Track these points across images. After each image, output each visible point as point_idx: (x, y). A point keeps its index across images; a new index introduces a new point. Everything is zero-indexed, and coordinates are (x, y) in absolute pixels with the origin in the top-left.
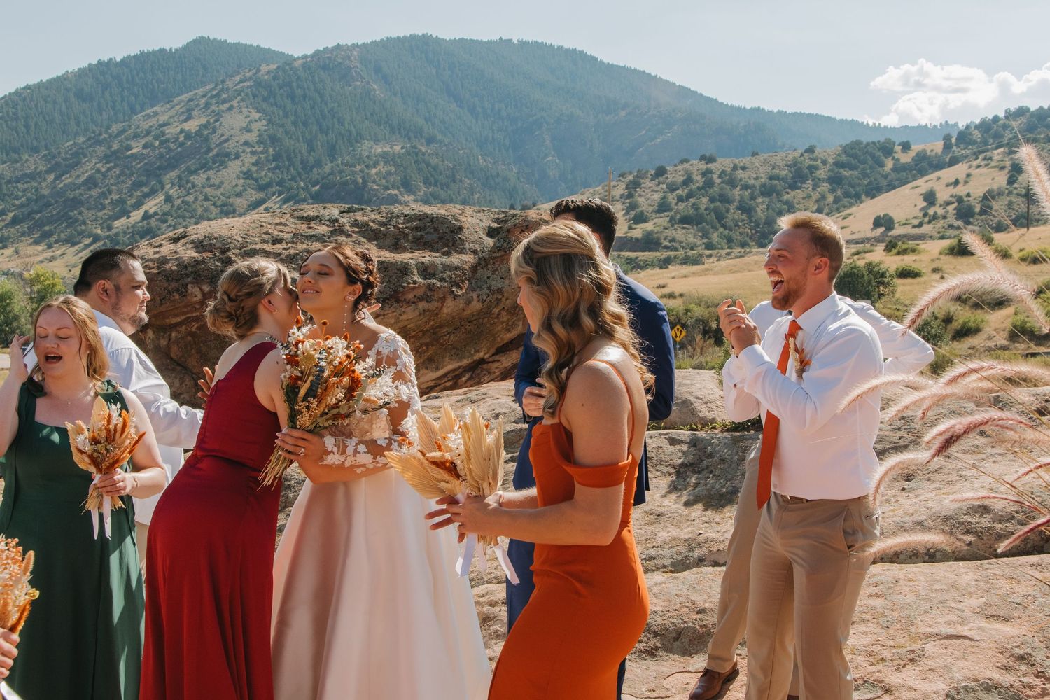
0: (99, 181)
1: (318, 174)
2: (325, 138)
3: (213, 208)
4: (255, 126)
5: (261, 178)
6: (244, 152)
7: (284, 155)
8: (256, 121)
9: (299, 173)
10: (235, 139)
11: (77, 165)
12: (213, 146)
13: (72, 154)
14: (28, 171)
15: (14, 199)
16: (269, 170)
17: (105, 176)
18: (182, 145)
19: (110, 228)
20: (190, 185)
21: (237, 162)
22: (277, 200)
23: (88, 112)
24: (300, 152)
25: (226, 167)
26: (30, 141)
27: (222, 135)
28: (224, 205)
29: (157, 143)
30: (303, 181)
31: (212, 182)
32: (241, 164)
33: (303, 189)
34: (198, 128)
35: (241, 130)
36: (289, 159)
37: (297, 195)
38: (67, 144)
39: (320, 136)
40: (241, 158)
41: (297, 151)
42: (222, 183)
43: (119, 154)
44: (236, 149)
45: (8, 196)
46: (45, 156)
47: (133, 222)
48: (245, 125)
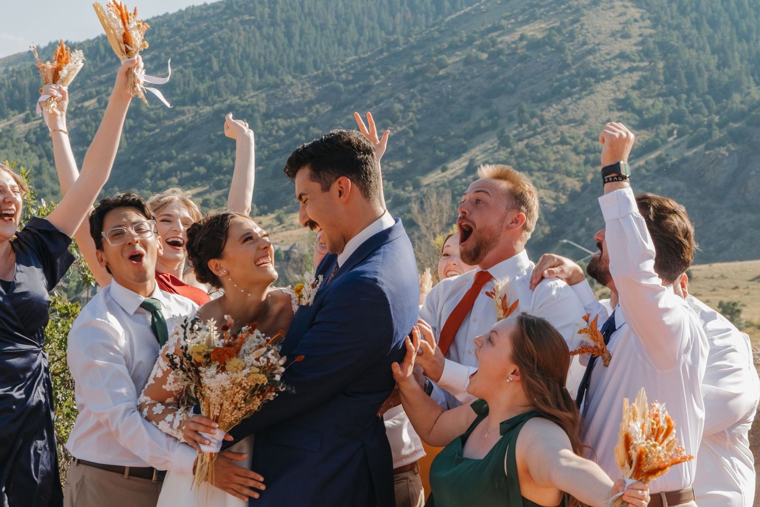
0: (399, 114)
1: (742, 103)
2: (746, 47)
3: (573, 156)
4: (635, 30)
5: (647, 109)
6: (617, 69)
7: (682, 73)
8: (636, 21)
9: (706, 102)
10: (604, 49)
11: (364, 92)
12: (569, 59)
13: (354, 75)
14: (293, 101)
15: (274, 142)
16: (659, 95)
17: (407, 108)
18: (523, 59)
19: (417, 186)
20: (535, 121)
21: (609, 84)
22: (675, 143)
23: (374, 11)
24: (708, 70)
25: (592, 92)
26: (292, 55)
27: (585, 43)
28: (587, 151)
29: (485, 56)
30: (717, 113)
31: (570, 115)
32: (614, 87)
33: (721, 126)
34: (545, 34)
35: (613, 35)
36: (690, 78)
37: (710, 134)
38: (348, 60)
39: (736, 44)
40: (614, 79)
41: (701, 65)
42: (586, 116)
43: (428, 74)
44: (607, 64)
45: (266, 138)
46: (316, 77)
47: (451, 177)
48: (619, 27)
